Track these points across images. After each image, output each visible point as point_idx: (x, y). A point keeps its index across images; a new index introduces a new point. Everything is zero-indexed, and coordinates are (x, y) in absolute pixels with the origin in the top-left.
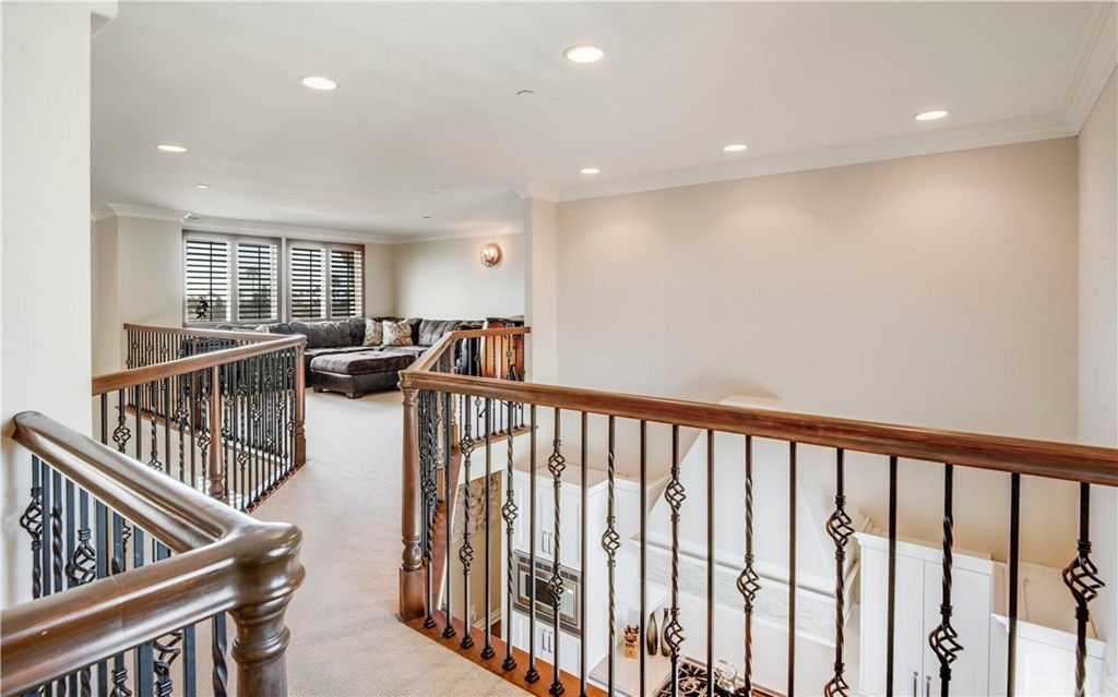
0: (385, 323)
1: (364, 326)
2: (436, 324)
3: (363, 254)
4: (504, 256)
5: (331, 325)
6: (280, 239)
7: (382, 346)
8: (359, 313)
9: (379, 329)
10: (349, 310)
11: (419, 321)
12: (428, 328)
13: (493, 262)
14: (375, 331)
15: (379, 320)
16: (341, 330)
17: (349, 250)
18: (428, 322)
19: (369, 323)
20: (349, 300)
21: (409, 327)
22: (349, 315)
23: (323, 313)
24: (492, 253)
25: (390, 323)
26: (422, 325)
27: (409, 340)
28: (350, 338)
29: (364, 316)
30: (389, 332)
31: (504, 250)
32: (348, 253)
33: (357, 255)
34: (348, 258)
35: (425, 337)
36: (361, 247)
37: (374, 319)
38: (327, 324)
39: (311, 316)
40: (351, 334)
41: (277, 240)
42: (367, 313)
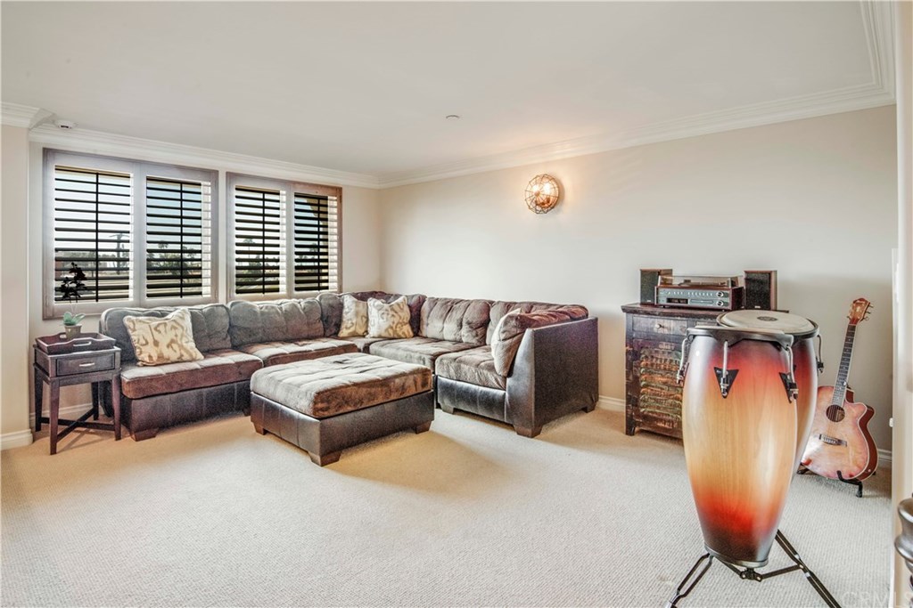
0: (372, 302)
1: (341, 306)
2: (450, 306)
3: (340, 200)
4: (569, 196)
5: (294, 306)
6: (216, 172)
7: (368, 339)
8: (333, 285)
9: (363, 312)
10: (320, 281)
11: (422, 300)
12: (437, 310)
13: (546, 205)
14: (357, 314)
15: (362, 297)
16: (308, 311)
17: (320, 193)
18: (435, 301)
19: (349, 302)
20: (320, 268)
21: (406, 309)
22: (319, 288)
23: (282, 287)
24: (548, 190)
25: (379, 302)
26: (426, 306)
27: (407, 329)
28: (320, 325)
29: (340, 290)
30: (378, 318)
31: (567, 184)
32: (319, 198)
33: (332, 203)
34: (319, 205)
35: (432, 327)
36: (338, 191)
37: (355, 295)
38: (286, 304)
39: (264, 291)
40: (321, 318)
41: (212, 174)
42: (344, 287)
